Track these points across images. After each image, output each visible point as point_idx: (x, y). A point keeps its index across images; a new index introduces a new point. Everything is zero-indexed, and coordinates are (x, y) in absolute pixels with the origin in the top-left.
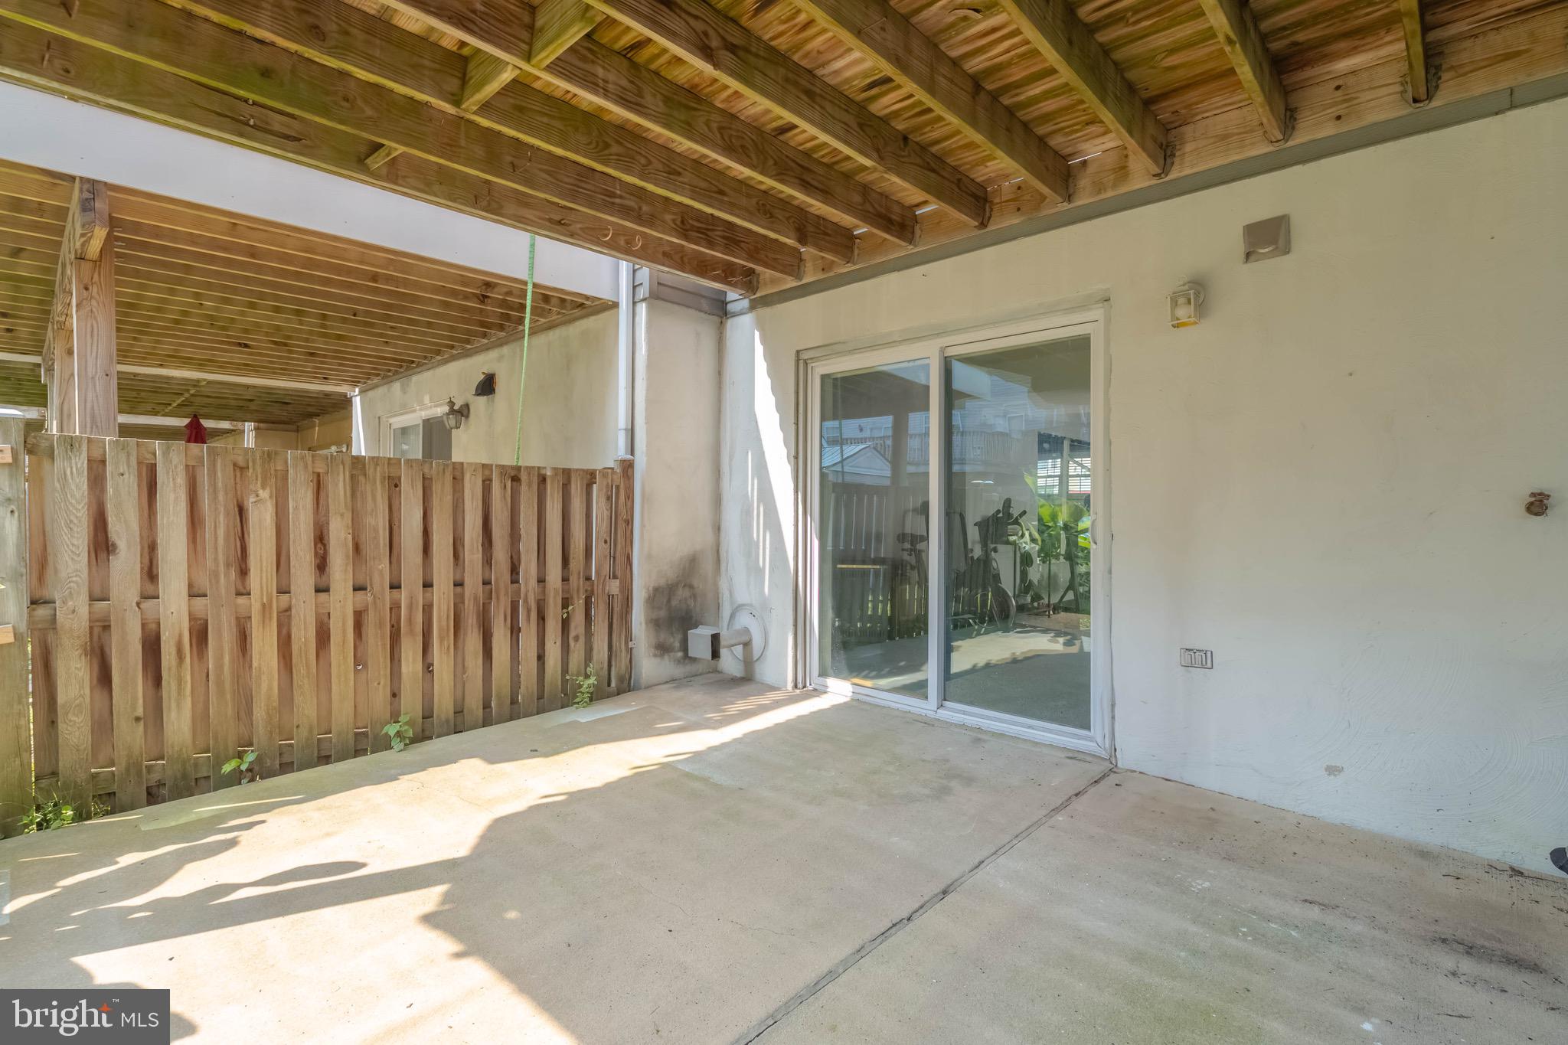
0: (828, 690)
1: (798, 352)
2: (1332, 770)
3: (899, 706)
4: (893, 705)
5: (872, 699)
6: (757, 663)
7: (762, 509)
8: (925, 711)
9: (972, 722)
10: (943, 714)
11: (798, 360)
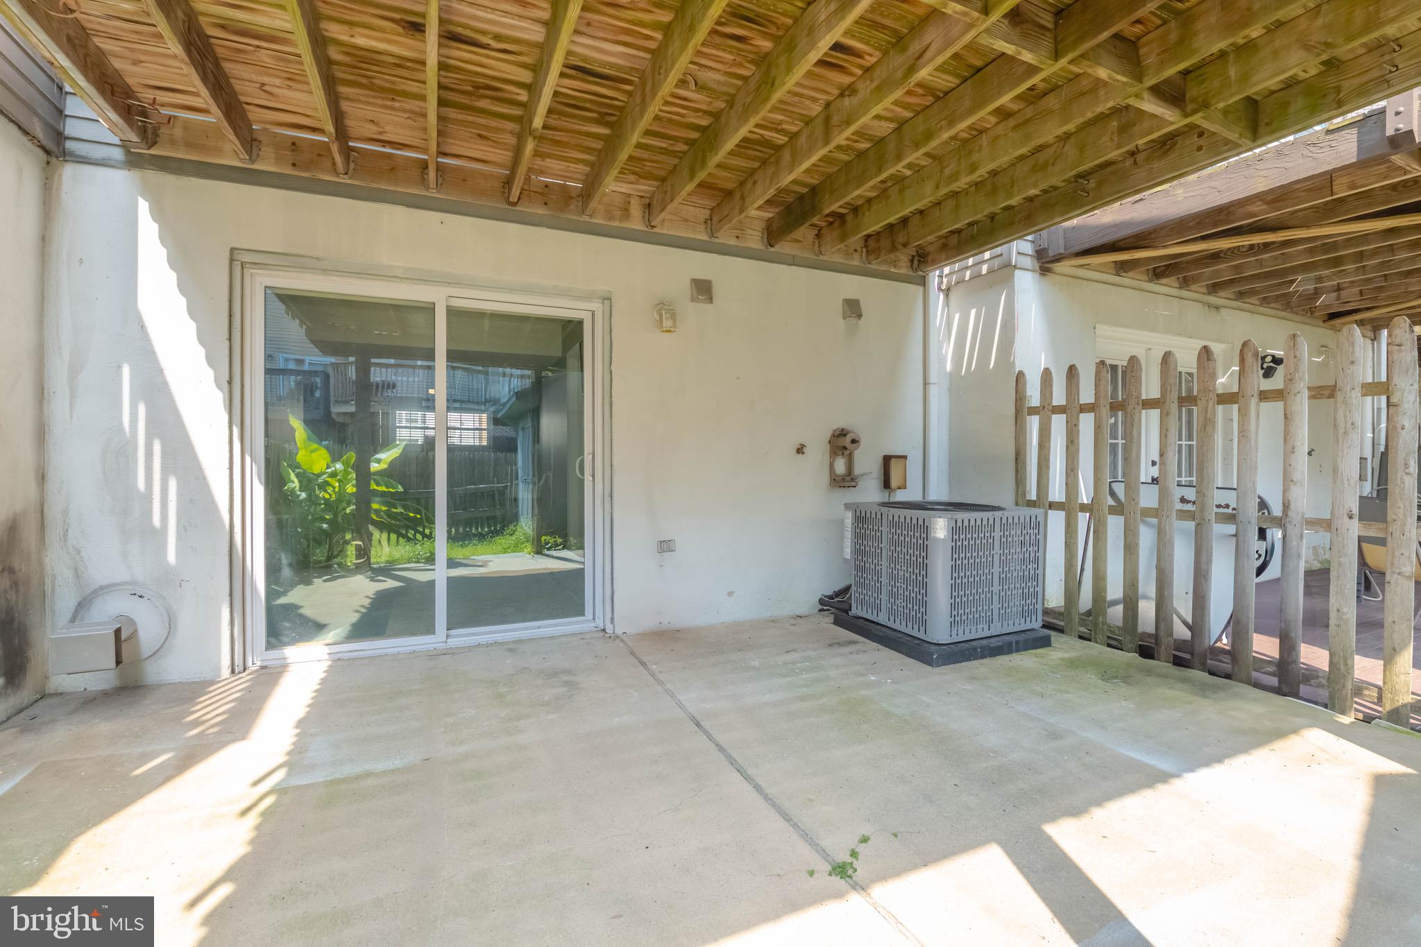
0: (289, 661)
1: (232, 250)
2: (730, 594)
3: (398, 649)
4: (390, 651)
5: (361, 653)
6: (148, 661)
7: (157, 447)
8: (431, 645)
9: (487, 640)
10: (453, 642)
11: (232, 260)
